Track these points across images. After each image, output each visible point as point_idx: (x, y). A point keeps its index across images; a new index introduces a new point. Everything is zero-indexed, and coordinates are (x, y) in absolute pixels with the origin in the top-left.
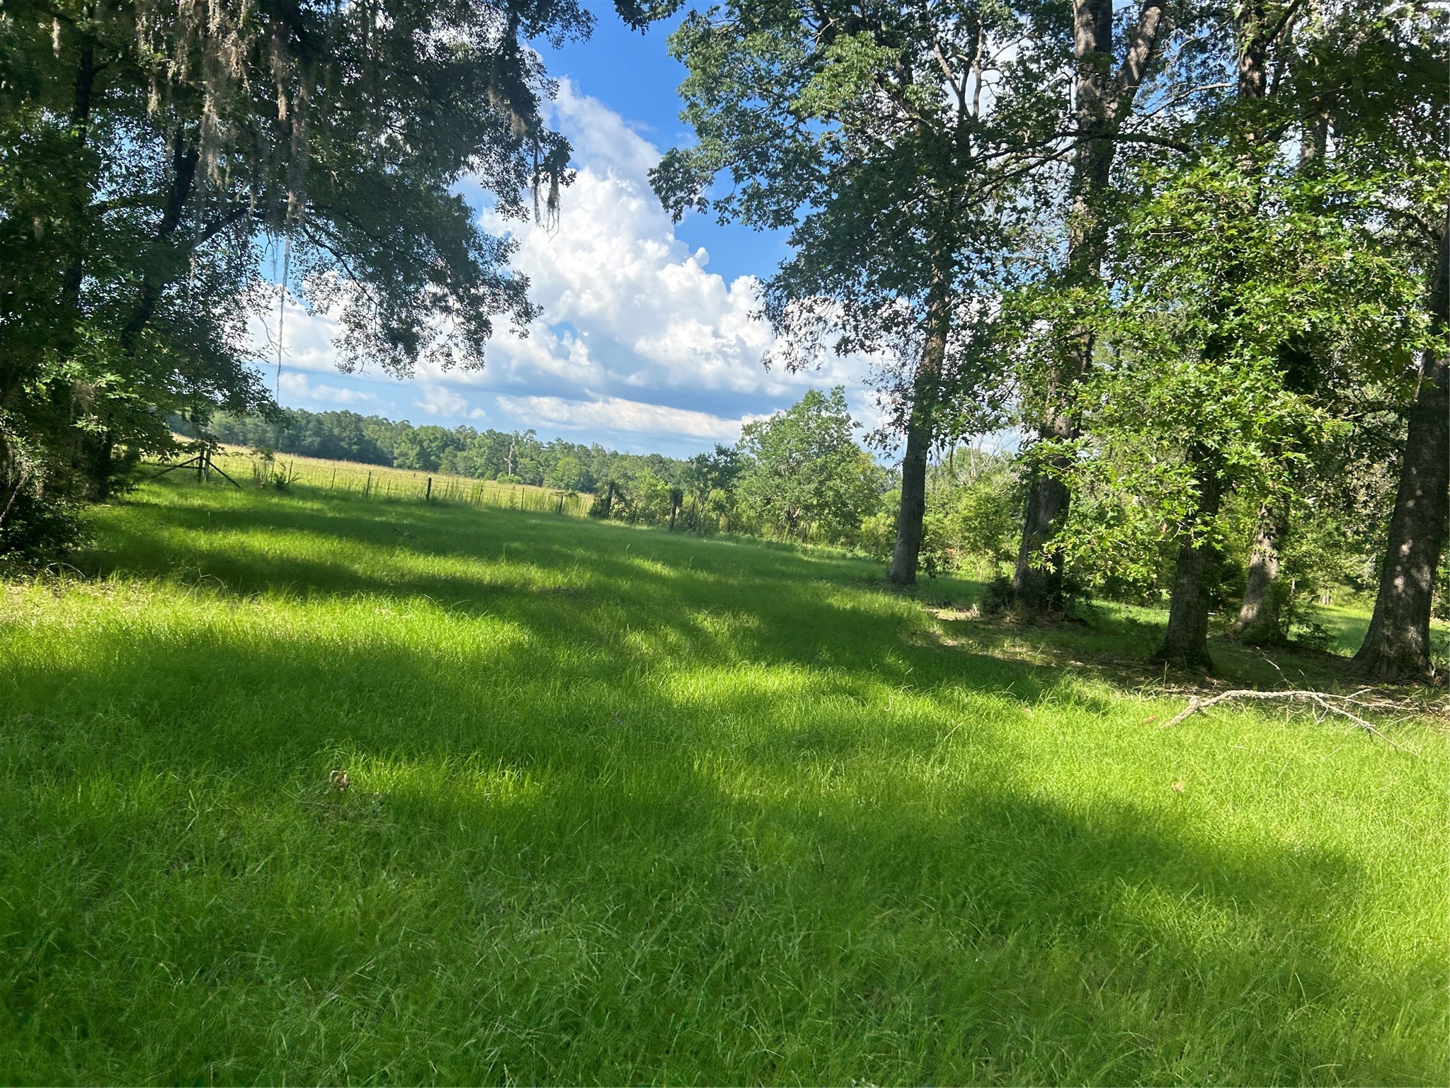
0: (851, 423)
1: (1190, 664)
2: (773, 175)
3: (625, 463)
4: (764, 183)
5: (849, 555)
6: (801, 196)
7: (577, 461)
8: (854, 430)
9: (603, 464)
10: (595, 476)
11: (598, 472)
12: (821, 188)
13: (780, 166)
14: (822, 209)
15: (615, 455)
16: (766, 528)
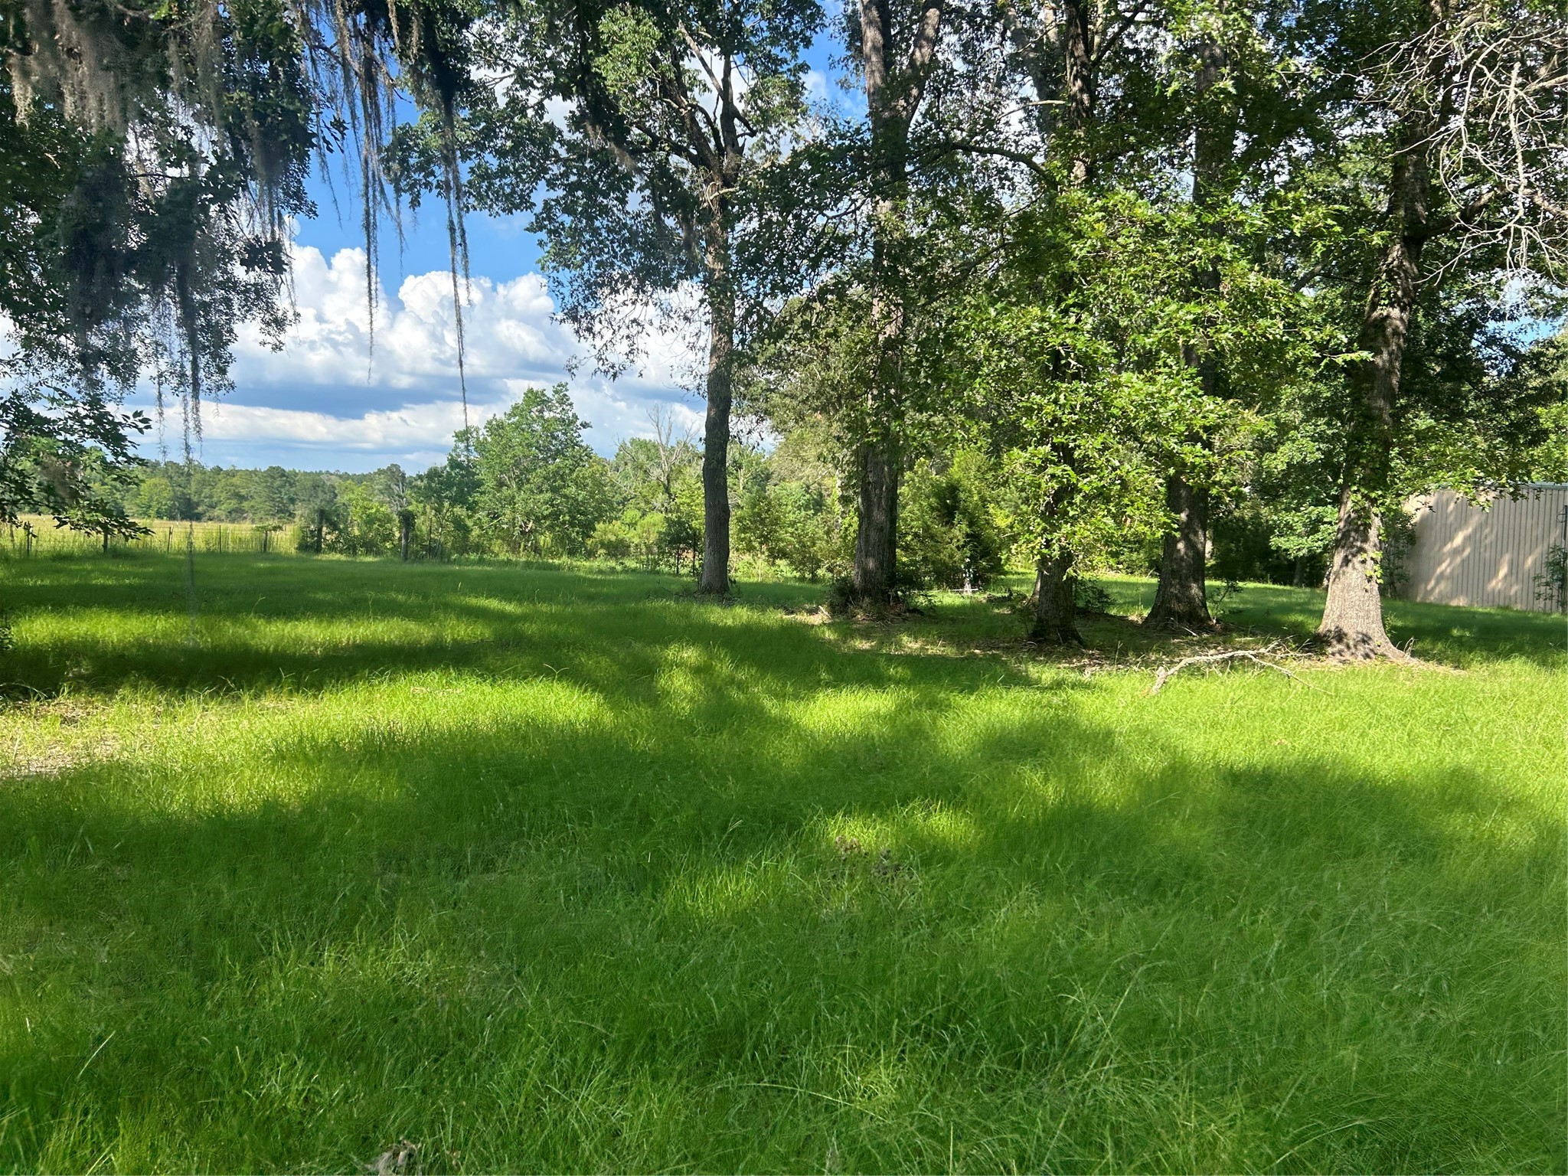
0: (578, 423)
1: (1065, 640)
2: (501, 153)
3: (235, 480)
4: (492, 162)
5: (619, 568)
6: (536, 178)
7: (165, 481)
8: (583, 432)
9: (203, 483)
10: (195, 499)
11: (199, 492)
12: (556, 169)
13: (509, 144)
14: (561, 193)
15: (218, 470)
16: (497, 546)
